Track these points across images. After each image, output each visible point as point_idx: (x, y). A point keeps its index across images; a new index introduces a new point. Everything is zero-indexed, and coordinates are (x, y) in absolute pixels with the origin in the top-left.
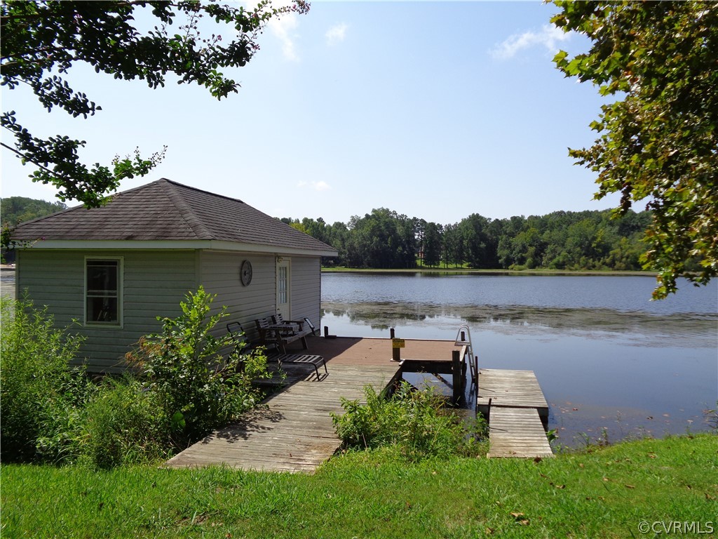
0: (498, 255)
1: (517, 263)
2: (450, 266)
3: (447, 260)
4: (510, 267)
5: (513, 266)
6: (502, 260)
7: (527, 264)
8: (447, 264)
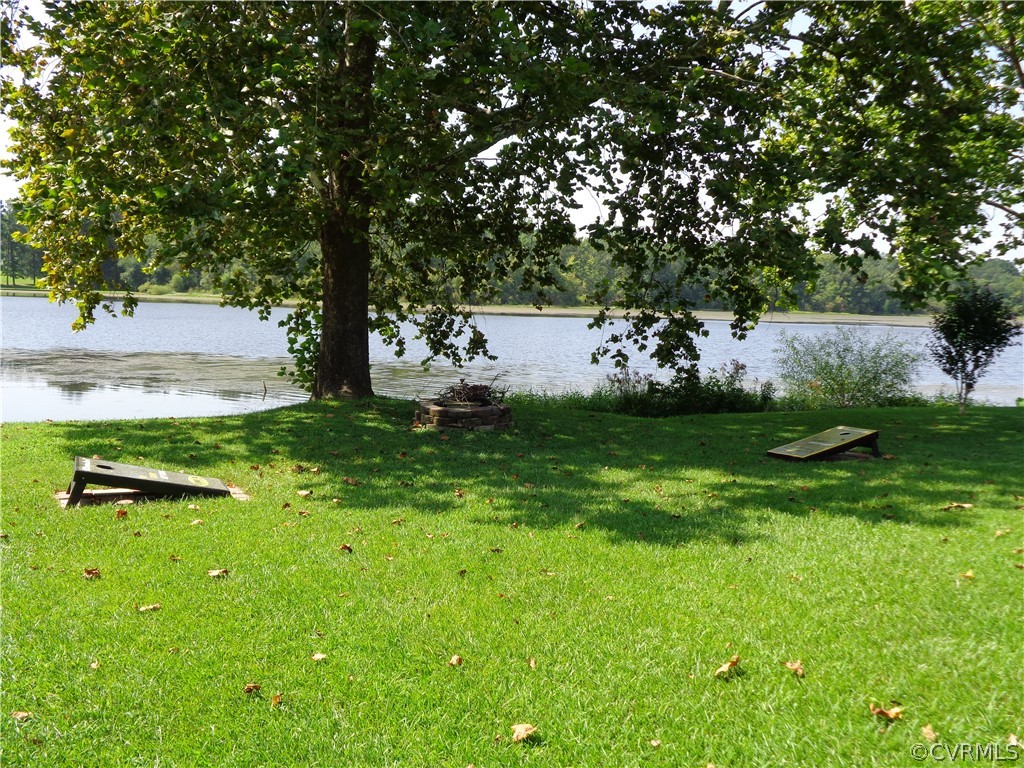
0: (119, 264)
1: (154, 280)
2: (19, 281)
3: (14, 270)
4: (141, 288)
5: (146, 285)
6: (126, 274)
7: (172, 282)
8: (14, 277)
